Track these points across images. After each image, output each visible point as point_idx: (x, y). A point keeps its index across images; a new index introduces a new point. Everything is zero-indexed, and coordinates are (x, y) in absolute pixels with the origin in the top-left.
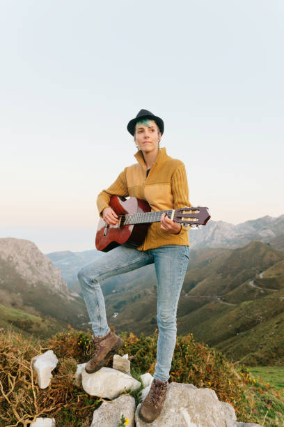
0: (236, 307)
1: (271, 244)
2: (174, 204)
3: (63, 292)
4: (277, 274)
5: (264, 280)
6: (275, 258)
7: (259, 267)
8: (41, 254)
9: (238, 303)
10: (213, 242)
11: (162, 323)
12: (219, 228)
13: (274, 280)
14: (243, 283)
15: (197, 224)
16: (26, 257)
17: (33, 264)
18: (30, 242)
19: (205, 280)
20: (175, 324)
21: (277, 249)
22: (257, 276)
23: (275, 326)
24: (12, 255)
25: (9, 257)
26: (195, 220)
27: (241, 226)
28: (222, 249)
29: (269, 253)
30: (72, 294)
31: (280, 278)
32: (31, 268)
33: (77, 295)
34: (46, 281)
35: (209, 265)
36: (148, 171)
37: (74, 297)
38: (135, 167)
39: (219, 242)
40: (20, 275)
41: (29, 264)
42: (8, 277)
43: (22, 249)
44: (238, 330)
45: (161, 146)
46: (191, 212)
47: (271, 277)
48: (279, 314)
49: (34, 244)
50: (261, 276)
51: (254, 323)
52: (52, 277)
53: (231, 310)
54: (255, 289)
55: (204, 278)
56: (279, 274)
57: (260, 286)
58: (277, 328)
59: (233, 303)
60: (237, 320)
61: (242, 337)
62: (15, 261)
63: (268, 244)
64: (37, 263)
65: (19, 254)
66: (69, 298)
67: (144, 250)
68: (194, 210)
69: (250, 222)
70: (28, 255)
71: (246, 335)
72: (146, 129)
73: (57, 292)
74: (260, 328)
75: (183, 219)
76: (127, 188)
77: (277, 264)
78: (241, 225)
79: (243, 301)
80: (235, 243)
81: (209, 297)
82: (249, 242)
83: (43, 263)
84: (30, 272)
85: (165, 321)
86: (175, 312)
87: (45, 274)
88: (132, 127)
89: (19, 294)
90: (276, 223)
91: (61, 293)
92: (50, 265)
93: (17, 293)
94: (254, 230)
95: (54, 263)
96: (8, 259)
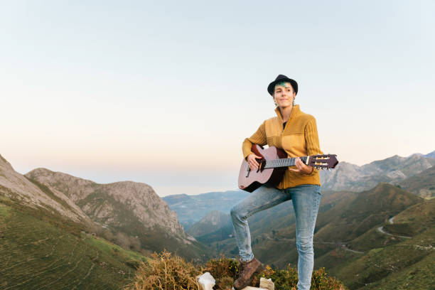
0: (363, 255)
1: (402, 186)
2: (306, 151)
3: (180, 236)
4: (409, 220)
5: (394, 226)
6: (407, 201)
7: (387, 211)
8: (158, 197)
9: (366, 251)
10: (336, 185)
11: (302, 248)
12: (342, 170)
13: (406, 225)
14: (371, 228)
15: (328, 167)
16: (143, 200)
17: (150, 207)
18: (147, 185)
19: (327, 226)
20: (312, 249)
21: (409, 192)
22: (386, 221)
23: (410, 277)
24: (130, 198)
25: (127, 200)
26: (326, 164)
27: (367, 167)
28: (346, 192)
29: (399, 197)
30: (189, 238)
31: (413, 223)
32: (148, 211)
33: (193, 239)
34: (163, 224)
35: (331, 209)
36: (284, 124)
37: (190, 241)
38: (273, 119)
39: (342, 184)
40: (138, 218)
41: (146, 207)
42: (126, 220)
43: (140, 193)
44: (366, 281)
45: (296, 103)
46: (322, 158)
47: (403, 222)
48: (415, 263)
49: (150, 187)
50: (391, 221)
51: (384, 273)
52: (169, 221)
53: (358, 258)
54: (384, 235)
55: (327, 223)
56: (413, 220)
57: (390, 232)
58: (412, 278)
59: (360, 250)
60: (366, 269)
61: (372, 288)
62: (133, 204)
63: (398, 186)
64: (154, 206)
65: (137, 197)
66: (186, 242)
67: (285, 188)
68: (325, 156)
69: (377, 163)
70: (146, 199)
71: (376, 286)
72: (283, 89)
73: (173, 235)
74: (392, 279)
75: (316, 163)
76: (266, 138)
77: (409, 208)
78: (366, 165)
79: (372, 248)
80: (360, 185)
81: (333, 243)
82: (375, 184)
83: (160, 206)
84: (147, 216)
85: (304, 246)
86: (312, 239)
87: (161, 217)
88: (271, 89)
89: (137, 237)
90: (406, 164)
91: (178, 237)
92: (167, 209)
93: (135, 236)
94: (381, 171)
95: (171, 206)
96: (126, 202)
